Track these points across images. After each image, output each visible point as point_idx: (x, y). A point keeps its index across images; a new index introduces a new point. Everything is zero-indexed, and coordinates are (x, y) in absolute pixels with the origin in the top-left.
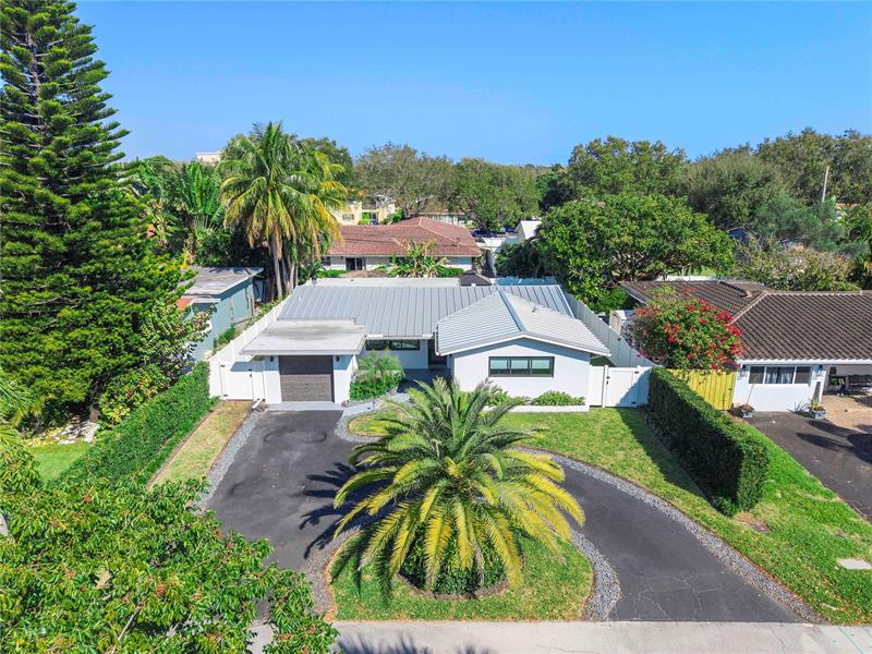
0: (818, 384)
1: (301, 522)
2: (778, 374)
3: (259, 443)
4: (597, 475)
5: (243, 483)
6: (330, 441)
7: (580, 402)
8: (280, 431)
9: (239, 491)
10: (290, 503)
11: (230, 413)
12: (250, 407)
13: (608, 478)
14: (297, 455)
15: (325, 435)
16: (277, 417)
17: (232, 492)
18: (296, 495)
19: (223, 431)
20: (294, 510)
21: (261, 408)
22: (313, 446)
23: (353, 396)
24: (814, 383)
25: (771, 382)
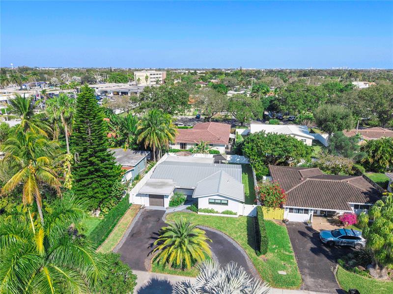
0: (311, 215)
1: (148, 246)
2: (299, 211)
3: (141, 221)
4: (229, 240)
5: (135, 233)
6: (160, 222)
7: (235, 214)
8: (147, 217)
9: (135, 235)
10: (146, 240)
11: (134, 209)
12: (140, 207)
13: (232, 241)
14: (151, 225)
15: (159, 219)
16: (147, 211)
17: (132, 236)
18: (149, 238)
19: (132, 216)
20: (147, 243)
21: (143, 208)
22: (155, 223)
23: (170, 206)
24: (310, 214)
25: (296, 213)
